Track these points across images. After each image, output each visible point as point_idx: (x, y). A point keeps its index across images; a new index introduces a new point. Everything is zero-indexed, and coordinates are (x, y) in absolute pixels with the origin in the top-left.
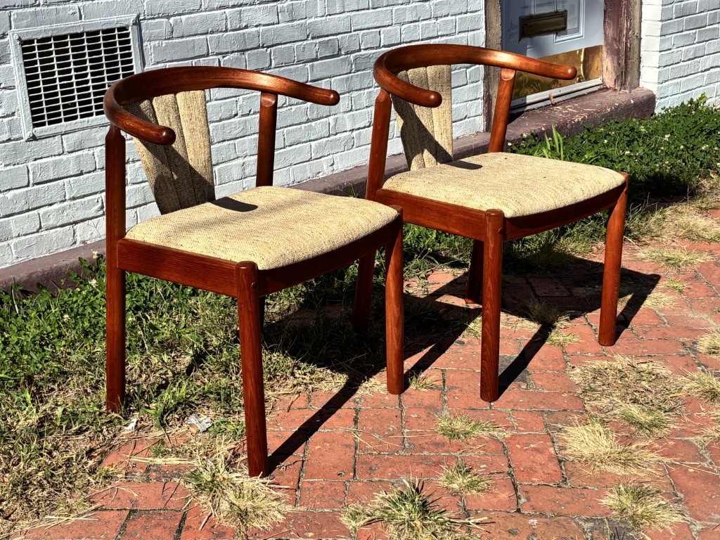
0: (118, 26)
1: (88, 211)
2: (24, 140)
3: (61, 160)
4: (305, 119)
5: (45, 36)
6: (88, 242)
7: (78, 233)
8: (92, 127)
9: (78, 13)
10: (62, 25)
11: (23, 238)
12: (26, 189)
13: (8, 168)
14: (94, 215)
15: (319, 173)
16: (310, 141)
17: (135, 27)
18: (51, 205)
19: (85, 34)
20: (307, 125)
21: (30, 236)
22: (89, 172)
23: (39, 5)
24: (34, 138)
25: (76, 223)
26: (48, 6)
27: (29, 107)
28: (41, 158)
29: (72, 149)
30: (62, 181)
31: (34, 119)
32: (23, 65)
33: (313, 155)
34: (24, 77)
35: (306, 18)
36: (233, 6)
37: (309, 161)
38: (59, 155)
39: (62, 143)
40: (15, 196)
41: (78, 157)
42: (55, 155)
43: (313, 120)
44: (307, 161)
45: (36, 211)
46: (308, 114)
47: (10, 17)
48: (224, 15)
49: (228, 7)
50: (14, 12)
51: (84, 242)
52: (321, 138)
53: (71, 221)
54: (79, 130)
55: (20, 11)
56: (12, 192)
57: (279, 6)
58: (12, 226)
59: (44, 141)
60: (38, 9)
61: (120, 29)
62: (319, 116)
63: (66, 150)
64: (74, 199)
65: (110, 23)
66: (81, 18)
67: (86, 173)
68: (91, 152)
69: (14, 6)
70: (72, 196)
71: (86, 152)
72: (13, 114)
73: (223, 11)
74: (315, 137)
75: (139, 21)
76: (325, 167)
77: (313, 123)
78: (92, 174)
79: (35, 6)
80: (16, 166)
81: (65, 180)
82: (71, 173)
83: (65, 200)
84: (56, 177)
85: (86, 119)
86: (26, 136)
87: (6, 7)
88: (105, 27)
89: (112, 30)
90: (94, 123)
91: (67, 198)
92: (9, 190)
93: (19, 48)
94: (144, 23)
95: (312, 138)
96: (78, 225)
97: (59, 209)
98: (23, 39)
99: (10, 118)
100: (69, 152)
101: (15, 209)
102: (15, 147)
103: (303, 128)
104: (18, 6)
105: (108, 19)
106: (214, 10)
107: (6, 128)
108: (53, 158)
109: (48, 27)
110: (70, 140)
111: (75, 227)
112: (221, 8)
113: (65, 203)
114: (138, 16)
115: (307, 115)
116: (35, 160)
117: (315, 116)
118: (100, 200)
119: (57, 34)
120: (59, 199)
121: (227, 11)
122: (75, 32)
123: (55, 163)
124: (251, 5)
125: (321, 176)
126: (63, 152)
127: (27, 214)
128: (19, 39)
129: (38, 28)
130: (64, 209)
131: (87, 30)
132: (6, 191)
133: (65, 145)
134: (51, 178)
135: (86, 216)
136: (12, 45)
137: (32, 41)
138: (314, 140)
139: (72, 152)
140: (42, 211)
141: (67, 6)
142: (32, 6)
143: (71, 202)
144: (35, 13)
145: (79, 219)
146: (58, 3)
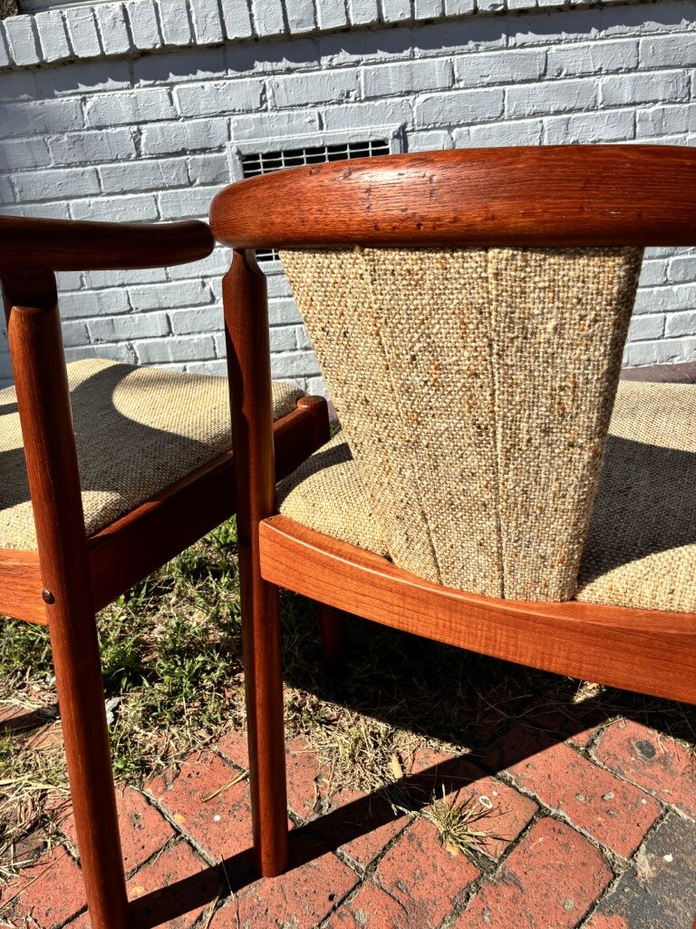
0: (373, 138)
3: (290, 303)
4: (659, 280)
5: (272, 150)
7: (312, 388)
9: (317, 122)
10: (296, 136)
15: (673, 357)
16: (665, 311)
17: (397, 141)
18: (279, 352)
19: (326, 149)
20: (663, 288)
23: (266, 110)
25: (309, 376)
26: (279, 110)
30: (292, 327)
33: (667, 331)
35: (687, 131)
36: (557, 113)
37: (659, 338)
42: (284, 296)
43: (676, 283)
44: (655, 339)
46: (668, 274)
47: (229, 125)
48: (539, 126)
49: (547, 114)
50: (234, 118)
52: (686, 309)
53: (303, 373)
55: (242, 117)
57: (638, 112)
60: (265, 115)
61: (375, 144)
62: (688, 278)
64: (307, 348)
65: (361, 135)
66: (321, 127)
69: (234, 111)
70: (304, 345)
73: (538, 119)
74: (675, 307)
75: (405, 133)
76: (686, 350)
77: (675, 288)
79: (261, 111)
81: (298, 326)
83: (296, 350)
84: (285, 321)
87: (224, 112)
88: (353, 141)
89: (365, 145)
91: (298, 346)
93: (239, 163)
94: (411, 137)
95: (669, 308)
97: (287, 358)
98: (245, 152)
103: (655, 293)
104: (239, 111)
105: (358, 130)
106: (523, 117)
108: (282, 300)
109: (277, 138)
111: (308, 381)
112: (534, 115)
113: (297, 353)
114: (403, 127)
115: (666, 275)
117: (680, 277)
119: (288, 149)
120: (288, 347)
121: (545, 119)
122: (312, 145)
124: (588, 110)
125: (676, 361)
128: (239, 153)
129: (263, 140)
130: (293, 359)
131: (328, 143)
134: (279, 322)
136: (230, 160)
137: (255, 157)
138: (673, 311)
141: (304, 111)
142: (257, 111)
143: (304, 353)
144: (261, 121)
145: (313, 372)
146: (292, 107)
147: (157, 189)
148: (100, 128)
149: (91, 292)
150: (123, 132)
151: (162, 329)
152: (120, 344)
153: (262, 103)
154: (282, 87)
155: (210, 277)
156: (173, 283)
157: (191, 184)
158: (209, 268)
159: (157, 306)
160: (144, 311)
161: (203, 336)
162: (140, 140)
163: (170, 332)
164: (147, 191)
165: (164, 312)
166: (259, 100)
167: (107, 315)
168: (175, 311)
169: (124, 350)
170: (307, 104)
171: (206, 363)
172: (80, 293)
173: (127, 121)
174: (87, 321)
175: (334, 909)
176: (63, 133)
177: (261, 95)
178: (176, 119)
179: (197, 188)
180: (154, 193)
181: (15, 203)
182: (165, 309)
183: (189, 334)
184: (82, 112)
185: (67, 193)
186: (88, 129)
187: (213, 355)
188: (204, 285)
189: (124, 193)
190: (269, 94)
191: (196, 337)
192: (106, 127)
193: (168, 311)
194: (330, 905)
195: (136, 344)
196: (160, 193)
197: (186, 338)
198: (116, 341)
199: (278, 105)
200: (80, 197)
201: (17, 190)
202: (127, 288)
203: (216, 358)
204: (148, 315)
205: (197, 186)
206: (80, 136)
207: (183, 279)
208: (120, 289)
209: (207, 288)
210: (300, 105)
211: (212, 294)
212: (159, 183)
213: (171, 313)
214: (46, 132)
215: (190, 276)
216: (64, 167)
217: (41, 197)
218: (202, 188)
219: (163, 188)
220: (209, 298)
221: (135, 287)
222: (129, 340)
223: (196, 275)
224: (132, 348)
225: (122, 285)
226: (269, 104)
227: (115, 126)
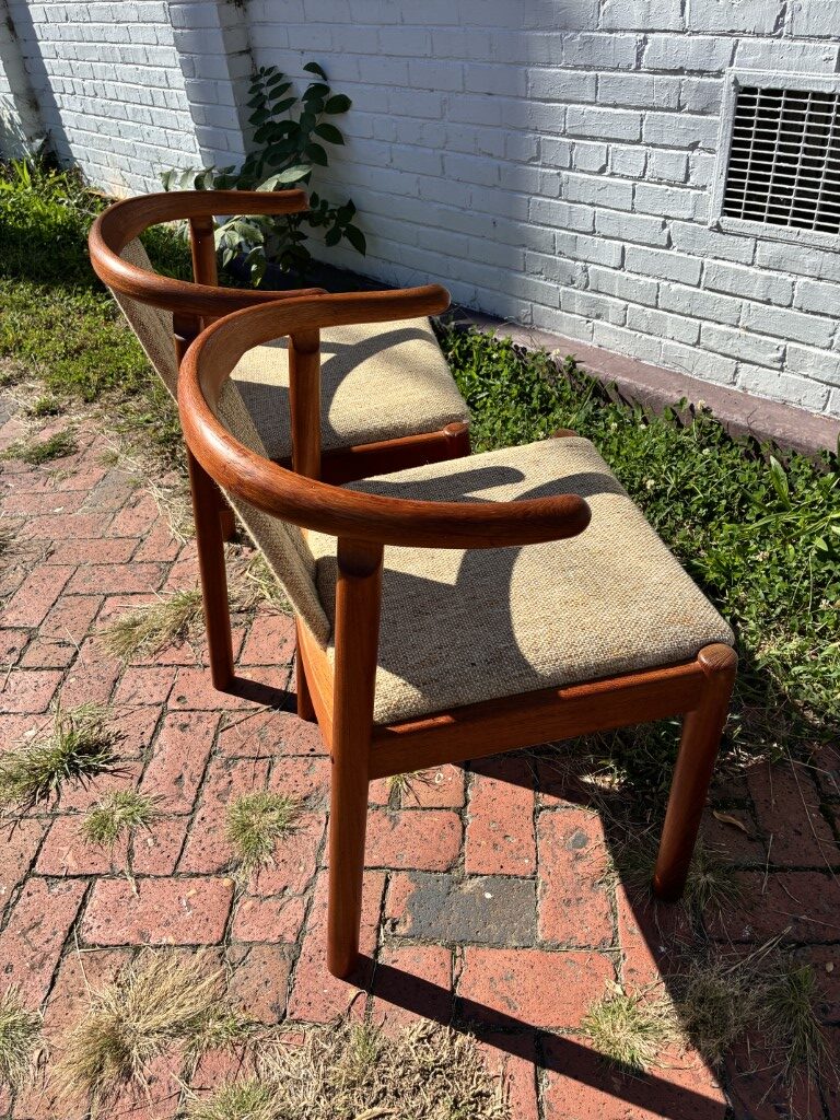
1: (760, 355)
2: (707, 227)
3: (746, 273)
5: (773, 86)
6: (749, 393)
7: (741, 374)
8: (803, 245)
9: (836, 61)
10: (805, 75)
11: (677, 344)
12: (694, 289)
13: (681, 254)
14: (768, 363)
18: (720, 323)
19: (837, 98)
21: (685, 346)
22: (781, 306)
23: (779, 37)
24: (718, 228)
25: (743, 361)
26: (793, 39)
27: (723, 185)
28: (723, 259)
29: (765, 264)
30: (741, 300)
31: (727, 204)
32: (731, 123)
34: (728, 141)
38: (748, 265)
39: (755, 251)
40: (679, 291)
41: (770, 278)
42: (740, 263)
45: (698, 322)
47: (735, 48)
50: (744, 40)
51: (744, 389)
53: (736, 355)
54: (783, 241)
55: (751, 40)
56: (678, 285)
58: (668, 323)
59: (732, 238)
60: (777, 42)
63: (757, 262)
64: (748, 329)
67: (776, 305)
68: (791, 280)
69: (744, 32)
70: (745, 325)
71: (784, 276)
72: (704, 187)
78: (783, 310)
79: (774, 37)
80: (691, 257)
81: (746, 301)
82: (754, 295)
83: (737, 327)
84: (734, 292)
85: (797, 229)
86: (712, 221)
87: (733, 31)
90: (808, 240)
91: (740, 324)
92: (677, 282)
93: (733, 94)
96: (745, 365)
97: (724, 333)
98: (743, 83)
99: (700, 192)
100: (762, 268)
101: (676, 306)
102: (694, 230)
104: (750, 33)
107: (691, 204)
108: (739, 267)
109: (782, 74)
110: (767, 250)
111: (740, 365)
113: (737, 330)
116: (716, 258)
118: (782, 349)
119: (792, 88)
120: (729, 321)
122: (820, 90)
123: (737, 272)
126: (753, 263)
127: (688, 319)
128: (736, 82)
129: (767, 73)
130: (730, 336)
132: (673, 281)
133: (757, 254)
134: (727, 290)
135: (755, 359)
136: (725, 89)
137: (753, 90)
139: (766, 268)
140: (705, 324)
141: (823, 45)
142: (770, 35)
143: (743, 333)
144: (771, 48)
145: (747, 358)
146: (810, 38)
147: (646, 108)
148: (611, 31)
149: (565, 203)
150: (629, 39)
151: (615, 261)
152: (578, 263)
153: (777, 26)
154: (804, 11)
155: (673, 219)
156: (636, 216)
157: (679, 109)
158: (673, 209)
159: (617, 235)
160: (605, 237)
161: (650, 280)
162: (643, 50)
163: (621, 267)
164: (637, 108)
165: (621, 243)
166: (773, 23)
167: (573, 230)
168: (632, 245)
169: (580, 271)
170: (829, 37)
171: (647, 309)
172: (556, 202)
173: (636, 27)
174: (557, 231)
175: (308, 756)
176: (579, 31)
177: (778, 17)
178: (683, 32)
179: (685, 115)
180: (643, 112)
181: (525, 98)
182: (624, 240)
183: (638, 273)
184: (599, 12)
185: (569, 96)
186: (600, 31)
187: (654, 303)
188: (664, 225)
189: (615, 106)
190: (787, 18)
191: (643, 279)
192: (616, 31)
193: (625, 243)
194: (308, 752)
195: (592, 267)
196: (648, 112)
197: (634, 277)
198: (576, 260)
199: (794, 33)
200: (578, 103)
201: (530, 85)
202: (596, 209)
203: (656, 307)
204: (607, 241)
205: (686, 112)
206: (591, 37)
207: (647, 214)
208: (589, 208)
209: (667, 230)
210: (820, 37)
211: (669, 238)
212: (649, 102)
213: (628, 246)
214: (565, 28)
215: (654, 212)
216: (571, 69)
217: (548, 96)
218: (689, 115)
219: (652, 109)
220: (665, 243)
221: (602, 209)
222: (586, 261)
223: (659, 213)
224: (586, 270)
225: (592, 204)
226: (785, 30)
227: (625, 31)
